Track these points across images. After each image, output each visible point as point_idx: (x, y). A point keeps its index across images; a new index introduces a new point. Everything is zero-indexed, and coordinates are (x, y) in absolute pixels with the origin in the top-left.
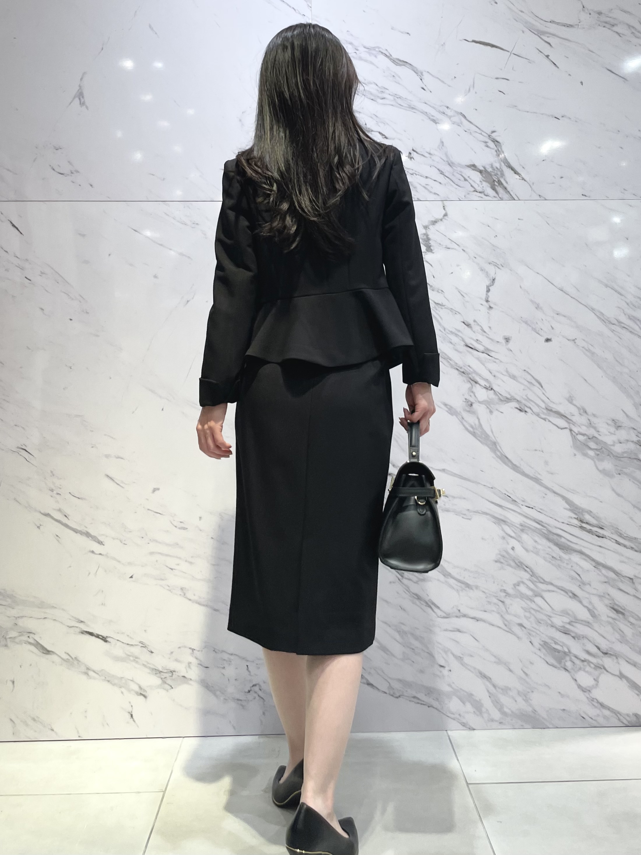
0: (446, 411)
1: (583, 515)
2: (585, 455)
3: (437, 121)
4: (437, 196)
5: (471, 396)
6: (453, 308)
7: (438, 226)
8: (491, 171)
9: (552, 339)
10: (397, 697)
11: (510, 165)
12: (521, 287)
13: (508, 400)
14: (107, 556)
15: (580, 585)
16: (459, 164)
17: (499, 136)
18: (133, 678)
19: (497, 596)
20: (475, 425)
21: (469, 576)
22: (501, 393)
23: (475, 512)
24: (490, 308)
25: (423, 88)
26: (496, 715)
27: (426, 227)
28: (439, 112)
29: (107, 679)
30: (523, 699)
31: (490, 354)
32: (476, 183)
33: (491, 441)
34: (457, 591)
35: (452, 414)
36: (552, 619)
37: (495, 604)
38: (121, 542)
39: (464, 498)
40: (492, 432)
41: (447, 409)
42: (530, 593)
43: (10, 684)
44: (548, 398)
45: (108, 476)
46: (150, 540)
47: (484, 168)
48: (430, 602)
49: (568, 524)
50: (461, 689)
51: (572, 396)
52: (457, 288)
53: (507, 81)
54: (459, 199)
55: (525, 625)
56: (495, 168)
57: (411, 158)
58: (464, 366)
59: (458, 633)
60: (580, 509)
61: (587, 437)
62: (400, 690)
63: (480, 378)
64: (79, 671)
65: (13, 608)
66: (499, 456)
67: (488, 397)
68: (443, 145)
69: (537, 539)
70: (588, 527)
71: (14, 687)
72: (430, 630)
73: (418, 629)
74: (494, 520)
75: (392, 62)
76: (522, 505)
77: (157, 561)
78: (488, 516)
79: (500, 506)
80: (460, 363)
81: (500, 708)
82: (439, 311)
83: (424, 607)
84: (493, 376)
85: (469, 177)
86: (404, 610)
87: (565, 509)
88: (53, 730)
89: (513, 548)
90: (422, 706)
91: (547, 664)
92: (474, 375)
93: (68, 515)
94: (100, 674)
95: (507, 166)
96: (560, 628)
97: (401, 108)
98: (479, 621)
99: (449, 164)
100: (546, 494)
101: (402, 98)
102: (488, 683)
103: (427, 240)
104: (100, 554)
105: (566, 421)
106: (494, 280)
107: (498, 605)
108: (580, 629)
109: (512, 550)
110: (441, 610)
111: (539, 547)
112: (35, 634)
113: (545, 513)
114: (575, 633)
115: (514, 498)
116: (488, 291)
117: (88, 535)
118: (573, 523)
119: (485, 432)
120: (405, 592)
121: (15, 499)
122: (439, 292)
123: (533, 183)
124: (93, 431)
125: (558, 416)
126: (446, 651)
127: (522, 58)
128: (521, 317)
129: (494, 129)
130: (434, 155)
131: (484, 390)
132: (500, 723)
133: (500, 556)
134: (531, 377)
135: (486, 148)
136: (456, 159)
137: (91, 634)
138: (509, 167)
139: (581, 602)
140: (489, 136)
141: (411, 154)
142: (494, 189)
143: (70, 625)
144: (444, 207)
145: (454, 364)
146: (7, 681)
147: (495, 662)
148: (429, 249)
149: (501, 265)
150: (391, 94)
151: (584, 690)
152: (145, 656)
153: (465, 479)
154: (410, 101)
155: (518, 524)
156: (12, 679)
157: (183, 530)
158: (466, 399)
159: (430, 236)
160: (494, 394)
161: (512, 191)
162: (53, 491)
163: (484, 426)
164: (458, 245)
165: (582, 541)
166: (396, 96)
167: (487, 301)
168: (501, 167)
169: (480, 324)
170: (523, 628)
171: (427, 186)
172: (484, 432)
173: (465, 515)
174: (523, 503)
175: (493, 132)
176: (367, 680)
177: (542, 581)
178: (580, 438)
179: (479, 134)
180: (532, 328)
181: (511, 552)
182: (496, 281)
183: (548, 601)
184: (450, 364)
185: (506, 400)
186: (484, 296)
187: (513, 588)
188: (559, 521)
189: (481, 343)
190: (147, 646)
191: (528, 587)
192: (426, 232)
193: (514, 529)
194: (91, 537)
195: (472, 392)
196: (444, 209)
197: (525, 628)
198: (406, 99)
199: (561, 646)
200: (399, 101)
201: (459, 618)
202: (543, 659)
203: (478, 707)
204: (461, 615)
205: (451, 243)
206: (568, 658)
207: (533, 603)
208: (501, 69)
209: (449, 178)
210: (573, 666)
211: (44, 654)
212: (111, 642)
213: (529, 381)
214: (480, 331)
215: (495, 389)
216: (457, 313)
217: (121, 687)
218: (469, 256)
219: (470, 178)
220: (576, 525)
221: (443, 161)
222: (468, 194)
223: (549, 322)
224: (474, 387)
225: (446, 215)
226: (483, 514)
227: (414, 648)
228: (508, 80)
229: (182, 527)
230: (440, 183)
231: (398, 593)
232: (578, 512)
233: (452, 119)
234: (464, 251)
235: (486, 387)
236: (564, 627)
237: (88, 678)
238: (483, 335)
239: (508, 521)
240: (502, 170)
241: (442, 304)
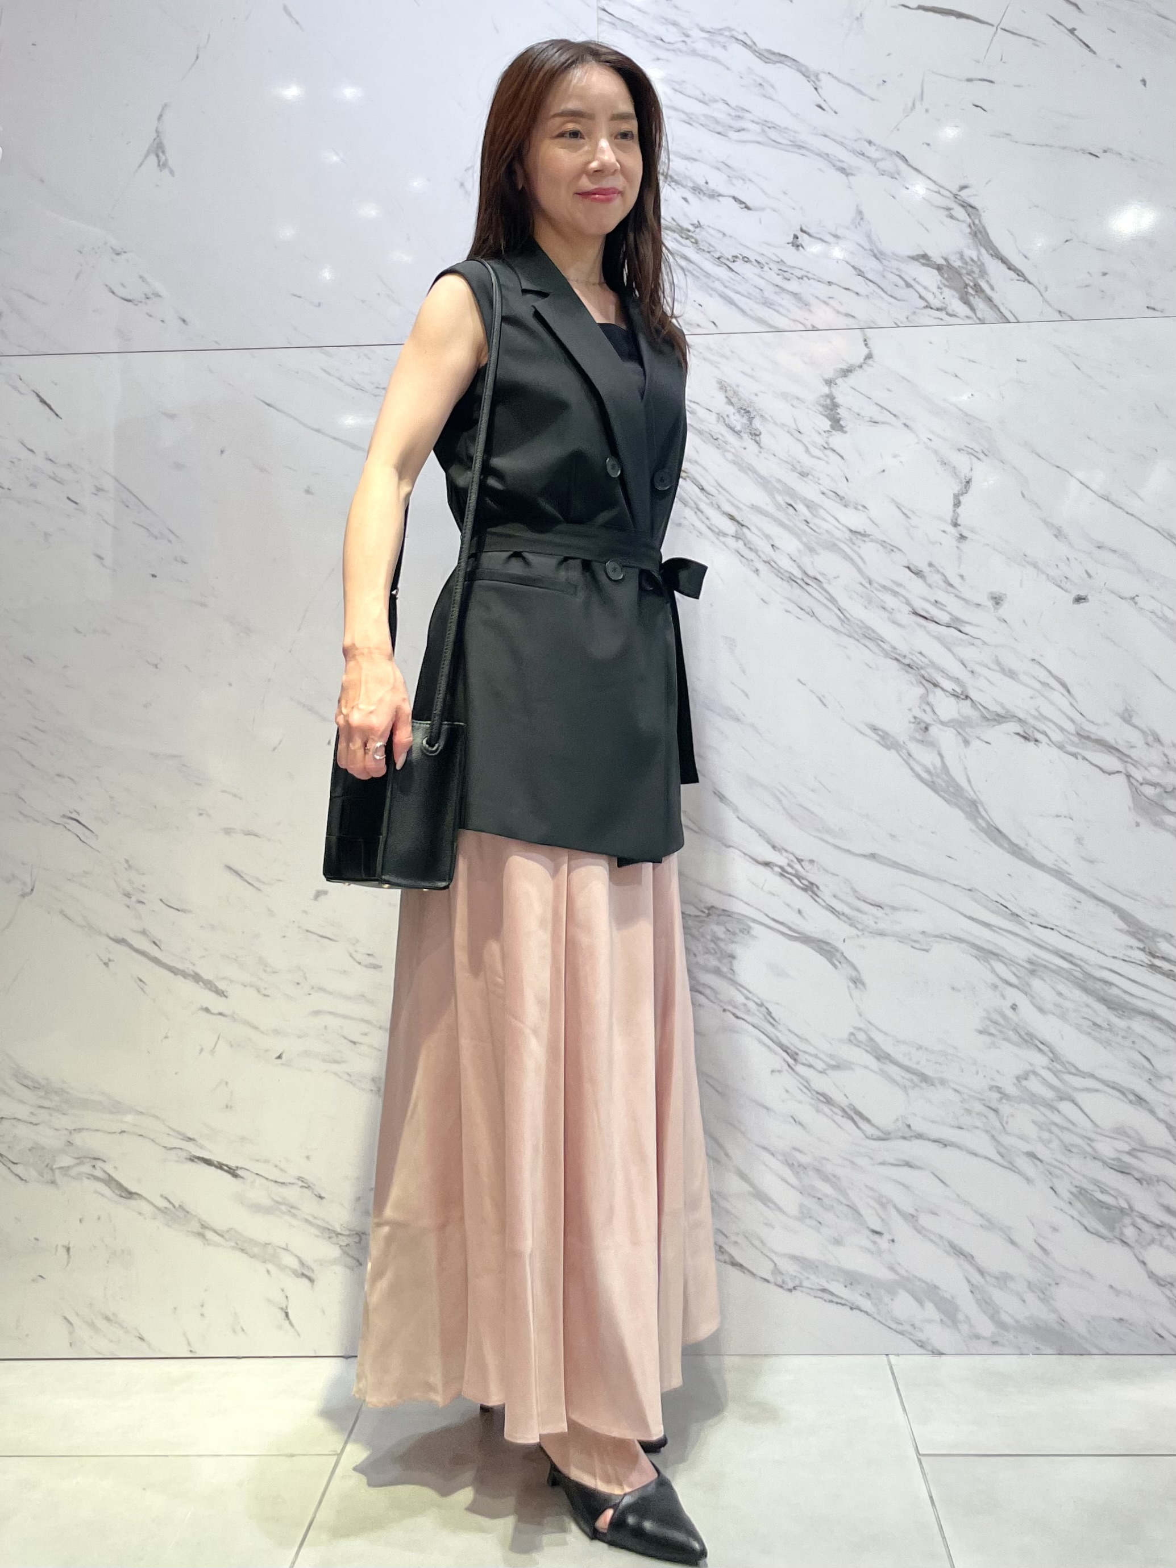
0: (879, 743)
1: (1155, 942)
2: (1159, 824)
3: (848, 171)
4: (851, 319)
5: (925, 711)
6: (886, 540)
7: (853, 379)
8: (959, 266)
9: (1089, 597)
10: (790, 1290)
11: (999, 252)
12: (1023, 496)
13: (1000, 718)
14: (233, 1018)
15: (1150, 1079)
16: (894, 254)
17: (976, 195)
18: (287, 1244)
19: (984, 1100)
20: (935, 768)
21: (928, 1060)
22: (985, 705)
23: (936, 936)
24: (961, 538)
25: (820, 107)
26: (986, 1327)
27: (831, 382)
28: (854, 152)
29: (239, 1246)
30: (1038, 1296)
31: (962, 629)
32: (930, 291)
33: (967, 798)
34: (905, 1088)
35: (888, 748)
36: (1094, 1144)
37: (978, 1114)
38: (258, 991)
39: (916, 910)
40: (969, 781)
41: (878, 738)
42: (1049, 1094)
43: (64, 1252)
44: (1081, 714)
45: (229, 868)
46: (313, 988)
47: (946, 260)
48: (851, 1110)
49: (1124, 960)
50: (916, 1277)
51: (1129, 708)
52: (893, 500)
53: (987, 83)
54: (896, 323)
55: (1039, 1157)
56: (968, 260)
57: (798, 246)
58: (912, 654)
59: (906, 1169)
60: (1148, 931)
61: (1162, 790)
62: (795, 1277)
63: (942, 677)
64: (188, 1231)
65: (64, 1114)
66: (983, 828)
67: (959, 712)
68: (862, 219)
69: (1061, 988)
70: (1166, 966)
71: (69, 1257)
72: (852, 1162)
73: (828, 1160)
74: (978, 953)
75: (758, 57)
76: (1031, 923)
77: (326, 1027)
78: (963, 945)
79: (987, 925)
80: (903, 648)
81: (993, 1313)
82: (859, 547)
83: (839, 1119)
84: (969, 671)
85: (914, 279)
86: (800, 1124)
87: (1121, 931)
88: (142, 1339)
89: (1014, 1007)
90: (839, 1305)
91: (1085, 1232)
92: (931, 671)
93: (160, 941)
94: (227, 1236)
95: (992, 255)
96: (1109, 1161)
97: (777, 148)
98: (948, 1147)
99: (875, 256)
100: (1080, 902)
101: (778, 128)
102: (966, 1266)
103: (830, 407)
104: (220, 1014)
105: (1119, 758)
106: (968, 482)
107: (985, 1116)
108: (1152, 1165)
109: (1011, 1010)
110: (873, 1125)
111: (1067, 1004)
112: (104, 1161)
113: (1076, 937)
114: (1142, 1172)
115: (1015, 910)
116: (957, 504)
117: (197, 978)
118: (1134, 958)
119: (956, 782)
120: (801, 1090)
121: (62, 912)
122: (859, 510)
123: (1046, 288)
124: (200, 785)
125: (1103, 749)
126: (883, 1202)
127: (1020, 38)
128: (1025, 556)
129: (963, 183)
130: (844, 238)
131: (952, 699)
132: (995, 1343)
133: (988, 1023)
134: (1045, 673)
135: (949, 220)
136: (887, 245)
137: (208, 1162)
138: (997, 258)
139: (1152, 1112)
140: (955, 196)
141: (797, 238)
142: (967, 302)
143: (169, 1146)
144: (865, 340)
145: (890, 649)
146: (57, 1246)
147: (981, 1226)
148: (837, 424)
149: (983, 452)
150: (756, 120)
151: (1160, 1282)
152: (308, 1206)
153: (915, 872)
154: (795, 132)
155: (1023, 960)
156: (66, 1244)
157: (371, 971)
158: (915, 718)
159: (839, 400)
160: (972, 706)
161: (1003, 304)
162: (131, 897)
163: (951, 773)
164: (895, 415)
165: (1155, 994)
166: (765, 123)
167: (955, 525)
168: (981, 258)
169: (941, 570)
170: (1038, 1162)
171: (831, 302)
172: (952, 781)
173: (915, 941)
174: (1033, 919)
175: (963, 188)
176: (731, 1257)
177: (1073, 1070)
178: (1149, 791)
179: (935, 194)
180: (1048, 575)
181: (1009, 1013)
182: (973, 484)
183: (1086, 1109)
184: (883, 649)
185: (996, 718)
186: (949, 515)
187: (1014, 1084)
188: (1108, 954)
189: (944, 608)
190: (311, 1185)
191: (1044, 1081)
192: (831, 392)
193: (1014, 969)
194: (203, 982)
195: (928, 704)
196: (866, 345)
197: (1041, 1161)
198: (786, 128)
199: (1113, 1196)
200: (773, 134)
201: (910, 1140)
202: (1079, 1221)
203: (949, 1311)
204: (912, 1134)
205: (881, 413)
206: (1127, 1221)
207: (1056, 1113)
208: (978, 62)
209: (874, 283)
210: (1139, 1235)
211: (122, 1200)
212: (245, 1177)
213: (1042, 680)
214: (944, 585)
215: (972, 697)
216: (895, 549)
217: (265, 1262)
218: (917, 436)
219: (918, 283)
220: (1142, 961)
221: (861, 249)
222: (914, 313)
223: (1081, 563)
224: (931, 696)
225: (869, 357)
226: (952, 940)
227: (820, 1196)
228: (992, 82)
229: (371, 964)
230: (857, 294)
231: (787, 1091)
232: (1144, 937)
233: (879, 164)
234: (908, 426)
235: (955, 694)
236: (1119, 1160)
237: (204, 1244)
238: (949, 593)
239: (1005, 955)
240: (983, 264)
241: (865, 532)
